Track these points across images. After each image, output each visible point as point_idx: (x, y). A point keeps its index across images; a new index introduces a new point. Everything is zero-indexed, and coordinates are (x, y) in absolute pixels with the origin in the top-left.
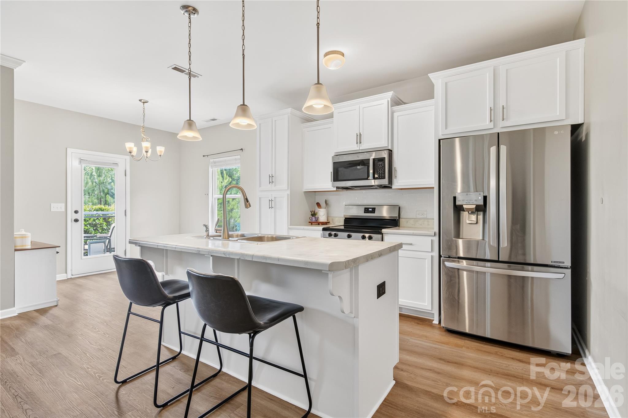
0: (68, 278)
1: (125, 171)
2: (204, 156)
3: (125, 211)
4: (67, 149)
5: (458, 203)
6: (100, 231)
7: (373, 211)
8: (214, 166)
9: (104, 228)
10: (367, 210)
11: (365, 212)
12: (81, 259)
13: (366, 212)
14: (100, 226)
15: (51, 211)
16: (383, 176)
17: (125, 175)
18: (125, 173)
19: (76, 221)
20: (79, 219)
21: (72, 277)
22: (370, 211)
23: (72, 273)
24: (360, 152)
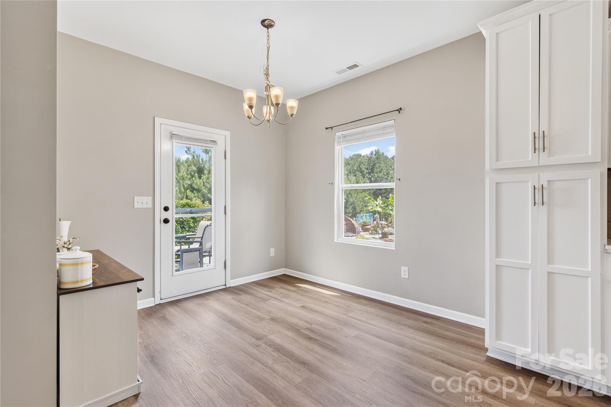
0: (156, 304)
1: (225, 153)
2: (327, 128)
3: (225, 207)
4: (156, 118)
6: (187, 229)
8: (343, 142)
9: (191, 226)
12: (173, 276)
14: (187, 224)
15: (135, 207)
17: (225, 159)
18: (225, 155)
19: (166, 221)
20: (170, 219)
21: (162, 302)
23: (161, 297)
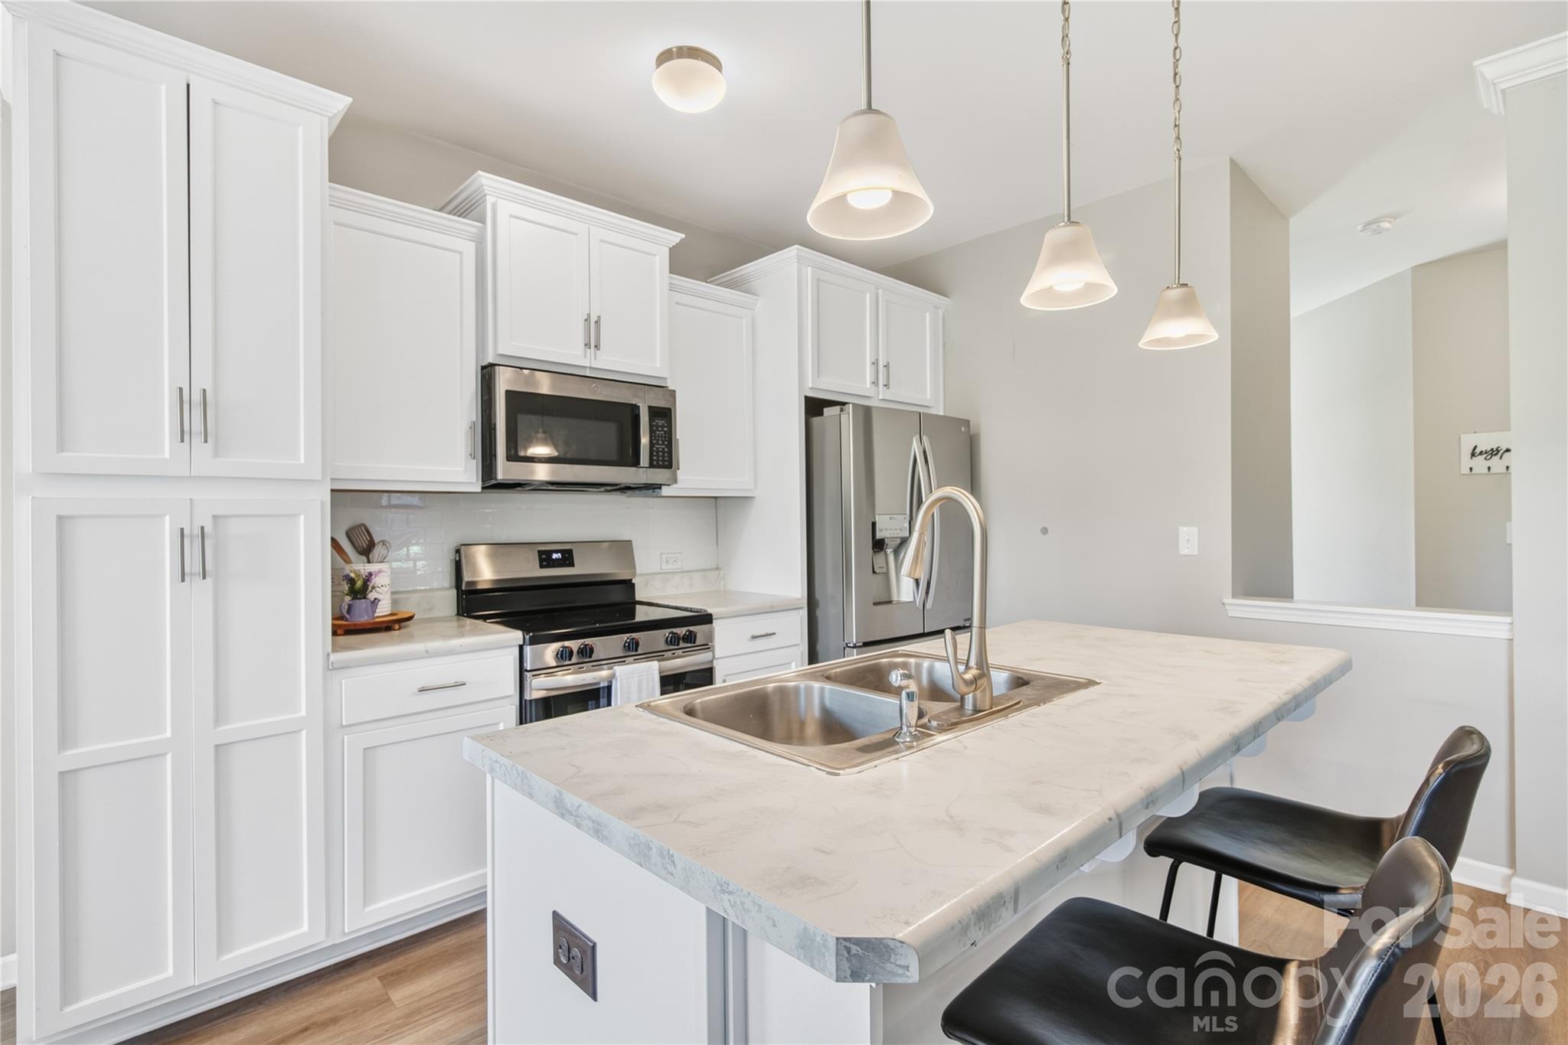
5: (879, 536)
7: (568, 559)
10: (545, 559)
11: (542, 566)
13: (544, 563)
16: (666, 459)
22: (557, 559)
24: (588, 375)
